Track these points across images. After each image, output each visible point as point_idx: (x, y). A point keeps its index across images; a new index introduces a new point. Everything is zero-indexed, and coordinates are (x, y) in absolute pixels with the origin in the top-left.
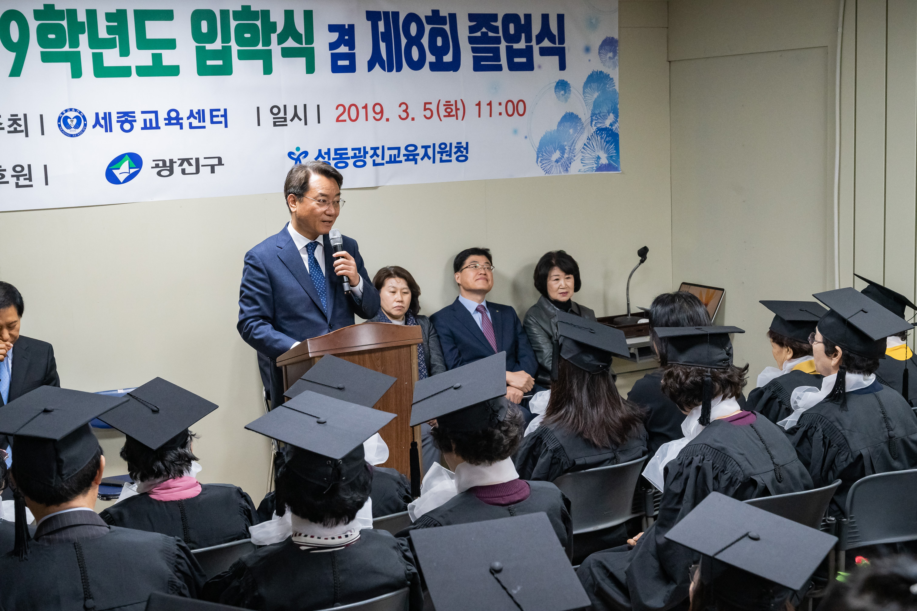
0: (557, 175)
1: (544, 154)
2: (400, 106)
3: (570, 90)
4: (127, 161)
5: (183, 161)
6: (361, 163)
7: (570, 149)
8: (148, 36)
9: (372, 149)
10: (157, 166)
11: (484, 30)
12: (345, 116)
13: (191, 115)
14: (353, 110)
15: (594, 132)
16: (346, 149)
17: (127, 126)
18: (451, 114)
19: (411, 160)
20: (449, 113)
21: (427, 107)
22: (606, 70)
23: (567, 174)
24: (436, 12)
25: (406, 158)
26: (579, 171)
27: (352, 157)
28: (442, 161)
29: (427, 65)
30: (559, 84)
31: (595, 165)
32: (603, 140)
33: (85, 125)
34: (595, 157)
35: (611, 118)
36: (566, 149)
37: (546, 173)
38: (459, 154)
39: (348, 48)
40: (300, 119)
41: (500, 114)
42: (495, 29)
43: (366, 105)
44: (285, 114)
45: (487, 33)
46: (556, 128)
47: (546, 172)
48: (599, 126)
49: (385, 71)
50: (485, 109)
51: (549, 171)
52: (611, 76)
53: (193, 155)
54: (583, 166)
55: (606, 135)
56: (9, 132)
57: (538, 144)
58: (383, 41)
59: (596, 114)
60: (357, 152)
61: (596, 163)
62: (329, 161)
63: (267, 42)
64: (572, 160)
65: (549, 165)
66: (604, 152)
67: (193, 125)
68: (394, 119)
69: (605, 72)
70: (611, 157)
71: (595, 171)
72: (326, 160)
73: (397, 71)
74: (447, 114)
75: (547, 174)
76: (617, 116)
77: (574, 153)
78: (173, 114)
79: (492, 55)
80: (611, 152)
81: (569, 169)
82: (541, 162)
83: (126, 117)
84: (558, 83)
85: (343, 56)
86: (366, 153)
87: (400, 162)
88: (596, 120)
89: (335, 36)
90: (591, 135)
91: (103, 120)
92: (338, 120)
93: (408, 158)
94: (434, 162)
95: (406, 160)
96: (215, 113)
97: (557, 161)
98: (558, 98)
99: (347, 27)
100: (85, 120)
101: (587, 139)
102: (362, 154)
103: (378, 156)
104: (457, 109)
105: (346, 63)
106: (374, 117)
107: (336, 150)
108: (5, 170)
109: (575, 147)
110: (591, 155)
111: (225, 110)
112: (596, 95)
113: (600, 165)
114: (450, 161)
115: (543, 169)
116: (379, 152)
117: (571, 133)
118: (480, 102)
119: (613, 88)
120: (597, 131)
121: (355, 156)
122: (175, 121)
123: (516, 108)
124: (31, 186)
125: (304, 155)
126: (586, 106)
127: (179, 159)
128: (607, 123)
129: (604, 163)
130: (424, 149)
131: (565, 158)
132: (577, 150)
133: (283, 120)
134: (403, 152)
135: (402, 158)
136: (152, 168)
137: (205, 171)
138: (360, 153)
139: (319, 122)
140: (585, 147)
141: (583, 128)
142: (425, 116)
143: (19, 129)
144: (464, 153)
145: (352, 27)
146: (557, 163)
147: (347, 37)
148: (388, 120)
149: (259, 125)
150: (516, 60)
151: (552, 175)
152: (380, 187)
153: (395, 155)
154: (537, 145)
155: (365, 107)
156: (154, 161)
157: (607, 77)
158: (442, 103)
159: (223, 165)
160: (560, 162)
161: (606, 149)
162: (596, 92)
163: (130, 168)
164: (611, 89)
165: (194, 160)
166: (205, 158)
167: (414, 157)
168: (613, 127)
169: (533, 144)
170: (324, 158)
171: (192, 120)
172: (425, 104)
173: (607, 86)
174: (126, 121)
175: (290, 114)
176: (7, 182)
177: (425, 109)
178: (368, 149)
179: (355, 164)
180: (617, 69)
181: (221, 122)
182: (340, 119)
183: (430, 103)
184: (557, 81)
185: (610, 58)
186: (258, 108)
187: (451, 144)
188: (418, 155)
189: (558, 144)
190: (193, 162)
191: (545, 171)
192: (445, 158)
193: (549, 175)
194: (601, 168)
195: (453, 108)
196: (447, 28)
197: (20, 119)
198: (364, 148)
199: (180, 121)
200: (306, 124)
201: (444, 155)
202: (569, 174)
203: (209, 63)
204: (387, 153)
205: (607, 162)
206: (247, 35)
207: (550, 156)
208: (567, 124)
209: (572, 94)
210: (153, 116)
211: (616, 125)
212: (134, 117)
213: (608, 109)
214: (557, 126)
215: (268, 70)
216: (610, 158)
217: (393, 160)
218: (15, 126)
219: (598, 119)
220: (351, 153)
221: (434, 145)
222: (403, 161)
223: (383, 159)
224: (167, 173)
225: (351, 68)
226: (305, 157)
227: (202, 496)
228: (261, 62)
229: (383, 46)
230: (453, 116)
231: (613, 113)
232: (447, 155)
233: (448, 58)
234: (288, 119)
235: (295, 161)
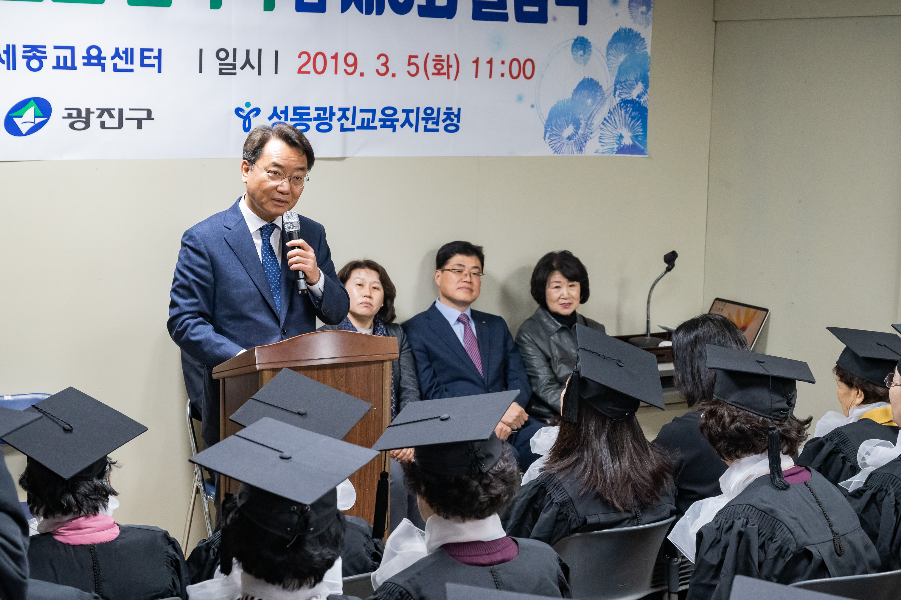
0: (569, 155)
1: (554, 128)
2: (378, 58)
3: (590, 50)
4: (33, 108)
5: (103, 111)
6: (326, 127)
7: (587, 123)
9: (340, 109)
10: (70, 116)
12: (309, 67)
13: (117, 54)
14: (320, 58)
15: (617, 104)
16: (308, 108)
17: (35, 64)
18: (442, 71)
19: (388, 126)
20: (439, 70)
21: (411, 62)
22: (636, 28)
23: (581, 155)
25: (382, 123)
26: (596, 152)
27: (315, 119)
28: (426, 130)
29: (415, 8)
30: (578, 42)
31: (616, 146)
32: (627, 115)
34: (616, 136)
35: (640, 87)
36: (581, 124)
37: (555, 152)
38: (449, 122)
40: (253, 68)
41: (503, 75)
43: (337, 54)
44: (235, 59)
46: (570, 96)
47: (554, 151)
48: (623, 97)
49: (363, 13)
50: (484, 68)
51: (558, 150)
52: (642, 36)
53: (115, 104)
54: (602, 146)
55: (631, 109)
59: (621, 82)
60: (322, 112)
61: (617, 143)
64: (588, 138)
65: (559, 142)
66: (628, 130)
67: (118, 67)
68: (370, 74)
69: (635, 30)
70: (637, 136)
71: (616, 154)
72: (283, 120)
73: (377, 14)
74: (436, 72)
75: (556, 153)
76: (646, 86)
77: (590, 129)
78: (94, 52)
80: (637, 131)
81: (583, 149)
82: (549, 138)
83: (34, 52)
84: (576, 40)
86: (332, 114)
87: (375, 128)
88: (620, 89)
90: (614, 107)
91: (5, 55)
92: (300, 72)
93: (385, 123)
94: (416, 130)
95: (382, 126)
96: (146, 54)
97: (569, 138)
98: (576, 59)
101: (609, 113)
102: (328, 115)
103: (347, 119)
104: (449, 66)
106: (345, 71)
107: (295, 109)
109: (593, 122)
110: (612, 133)
111: (160, 51)
112: (622, 58)
113: (622, 146)
114: (437, 130)
115: (552, 147)
116: (349, 114)
117: (589, 105)
118: (478, 58)
119: (644, 50)
120: (621, 103)
121: (318, 118)
122: (95, 61)
123: (522, 69)
125: (255, 112)
126: (610, 71)
127: (98, 109)
128: (634, 94)
129: (627, 143)
130: (405, 114)
131: (579, 134)
132: (594, 126)
133: (231, 67)
134: (379, 115)
135: (377, 123)
136: (64, 118)
137: (130, 126)
138: (325, 114)
139: (276, 72)
140: (605, 122)
141: (604, 99)
142: (409, 72)
144: (455, 122)
146: (570, 140)
148: (362, 74)
149: (201, 71)
150: (526, 9)
151: (562, 155)
152: (347, 159)
154: (546, 116)
155: (335, 57)
156: (66, 109)
157: (637, 36)
158: (432, 57)
159: (153, 119)
160: (573, 139)
161: (631, 126)
162: (623, 55)
163: (35, 117)
164: (641, 52)
165: (117, 111)
166: (131, 109)
167: (392, 123)
168: (642, 100)
169: (541, 116)
170: (280, 118)
171: (117, 60)
172: (410, 57)
173: (637, 48)
174: (34, 57)
175: (241, 60)
177: (410, 64)
178: (335, 110)
179: (318, 128)
180: (651, 27)
181: (153, 66)
182: (303, 70)
183: (416, 57)
184: (575, 38)
185: (642, 12)
186: (201, 50)
187: (439, 109)
188: (397, 120)
189: (572, 117)
190: (115, 113)
192: (430, 126)
193: (558, 155)
194: (622, 150)
195: (445, 64)
198: (331, 108)
199: (102, 61)
200: (260, 74)
201: (430, 122)
202: (583, 155)
204: (359, 116)
205: (631, 143)
207: (561, 132)
208: (584, 93)
209: (593, 57)
210: (68, 53)
211: (645, 97)
212: (44, 52)
213: (636, 76)
214: (572, 95)
216: (635, 137)
217: (365, 125)
219: (623, 89)
220: (314, 114)
221: (418, 109)
222: (379, 127)
223: (353, 123)
224: (82, 125)
225: (321, 7)
226: (256, 115)
227: (120, 541)
230: (444, 74)
231: (642, 82)
232: (433, 123)
233: (441, 2)
234: (238, 66)
235: (243, 120)
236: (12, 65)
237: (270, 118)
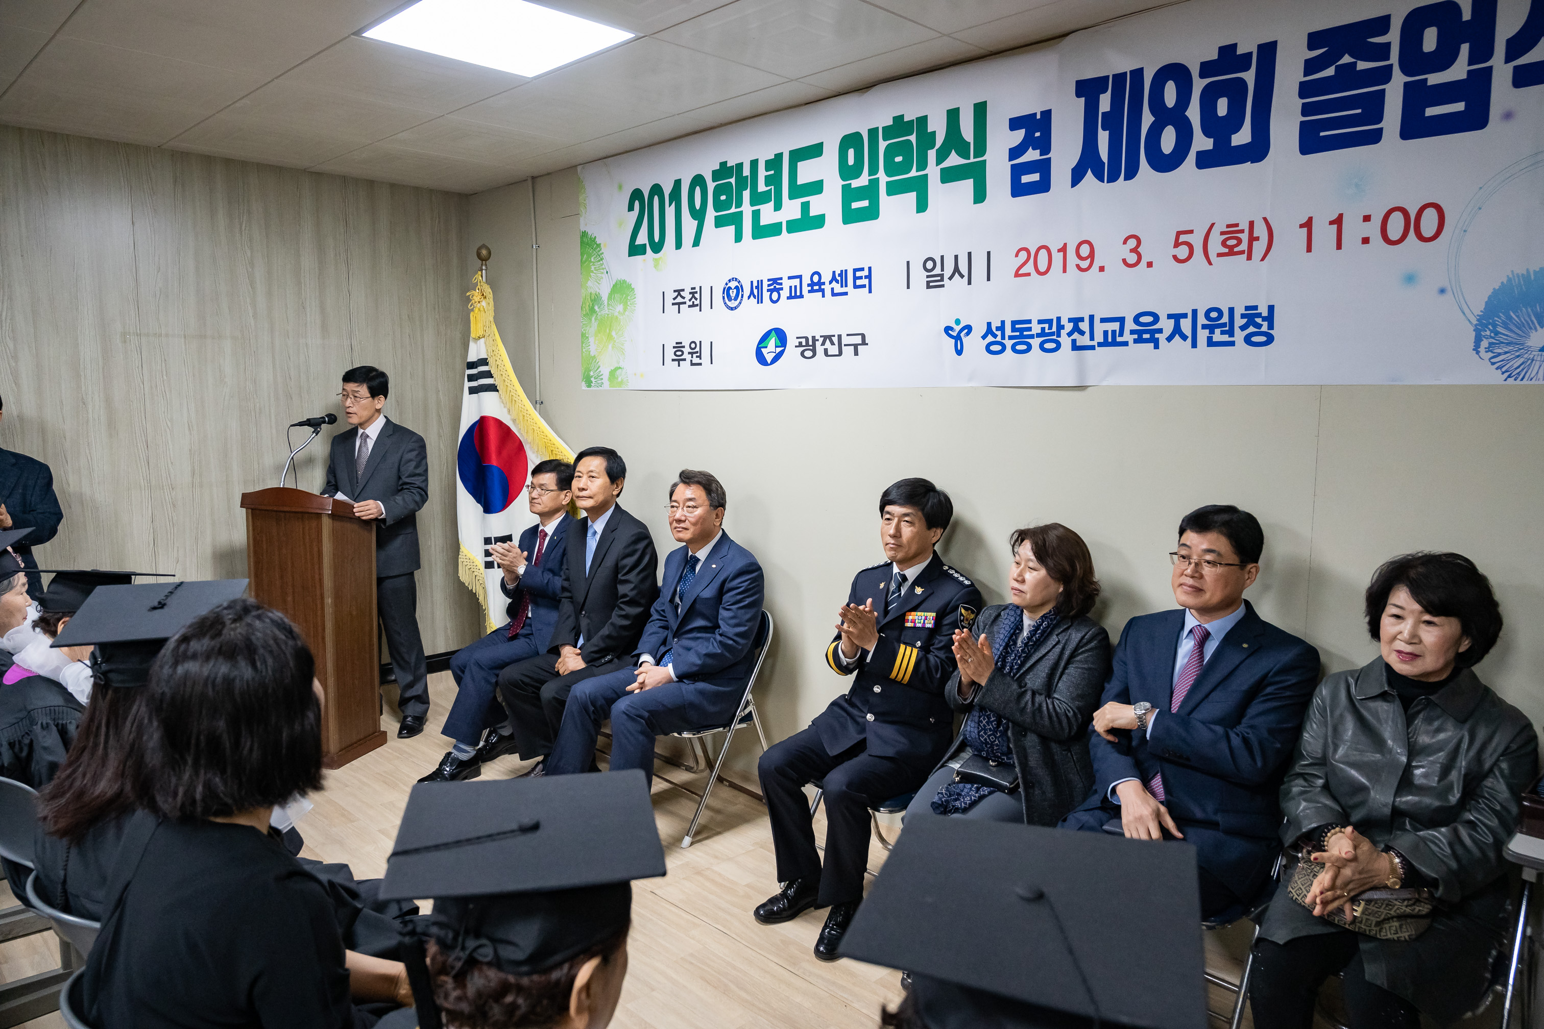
1: (1499, 329)
2: (1125, 242)
4: (774, 338)
5: (826, 338)
6: (1052, 345)
8: (800, 181)
9: (1070, 320)
10: (800, 345)
11: (1347, 59)
12: (1029, 267)
13: (834, 279)
16: (1029, 322)
17: (775, 296)
18: (1236, 249)
19: (1146, 341)
20: (1231, 248)
21: (1181, 240)
24: (1228, 51)
25: (1136, 336)
27: (1038, 335)
28: (1211, 343)
29: (1191, 157)
33: (742, 297)
37: (1509, 376)
38: (1252, 329)
39: (1038, 151)
40: (962, 276)
41: (1366, 241)
42: (1383, 51)
43: (1065, 245)
44: (942, 270)
45: (1355, 63)
47: (1507, 374)
49: (1104, 182)
50: (1324, 234)
51: (1519, 374)
53: (835, 331)
56: (690, 306)
57: (1482, 307)
58: (1104, 129)
60: (1046, 326)
62: (1003, 341)
63: (923, 165)
65: (1518, 356)
67: (835, 292)
68: (1114, 266)
72: (999, 339)
73: (1126, 179)
74: (1226, 250)
75: (1511, 380)
78: (816, 279)
79: (1359, 111)
82: (1488, 350)
83: (775, 285)
85: (1030, 167)
86: (1060, 327)
87: (1125, 344)
89: (1019, 135)
91: (757, 290)
92: (1017, 275)
93: (1140, 337)
94: (1194, 345)
95: (1135, 341)
96: (858, 274)
99: (1038, 117)
100: (742, 291)
102: (1054, 329)
103: (1082, 333)
104: (1252, 239)
105: (1035, 177)
106: (1078, 266)
107: (1014, 323)
108: (684, 347)
111: (870, 268)
114: (1232, 344)
115: (1498, 368)
116: (1084, 326)
118: (1310, 219)
121: (1042, 334)
122: (817, 288)
123: (1413, 224)
124: (700, 364)
125: (966, 331)
127: (821, 336)
130: (1172, 322)
133: (939, 278)
134: (1130, 325)
135: (1128, 337)
136: (796, 346)
137: (848, 351)
138: (1050, 328)
139: (989, 279)
142: (1175, 257)
143: (696, 303)
144: (1265, 329)
145: (1047, 114)
147: (1038, 134)
148: (1102, 269)
149: (908, 287)
150: (1431, 111)
151: (1529, 382)
152: (1089, 388)
153: (1114, 332)
154: (1478, 307)
155: (1063, 249)
156: (797, 338)
158: (1220, 227)
159: (867, 344)
163: (776, 347)
165: (836, 336)
166: (848, 335)
167: (1152, 336)
169: (1465, 309)
170: (995, 336)
171: (834, 284)
172: (1179, 233)
174: (775, 290)
175: (949, 269)
176: (684, 360)
177: (1177, 244)
178: (1064, 321)
179: (1041, 346)
181: (864, 286)
182: (1021, 272)
183: (1191, 232)
186: (908, 263)
187: (1231, 310)
188: (1160, 331)
190: (835, 340)
191: (1503, 373)
192: (1218, 336)
193: (1518, 382)
195: (1245, 237)
196: (1249, 77)
197: (696, 292)
198: (1059, 319)
199: (823, 287)
200: (969, 283)
201: (1218, 331)
203: (855, 205)
204: (1099, 328)
206: (899, 159)
207: (1524, 338)
210: (796, 282)
212: (781, 284)
215: (922, 206)
217: (1110, 340)
218: (693, 300)
220: (1036, 329)
221: (1195, 312)
222: (1131, 342)
223: (1092, 338)
224: (810, 354)
225: (1043, 186)
226: (968, 334)
228: (913, 196)
229: (1103, 138)
230: (1242, 252)
232: (1223, 333)
233: (1242, 137)
234: (946, 277)
235: (954, 341)
236: (760, 300)
237: (984, 337)
